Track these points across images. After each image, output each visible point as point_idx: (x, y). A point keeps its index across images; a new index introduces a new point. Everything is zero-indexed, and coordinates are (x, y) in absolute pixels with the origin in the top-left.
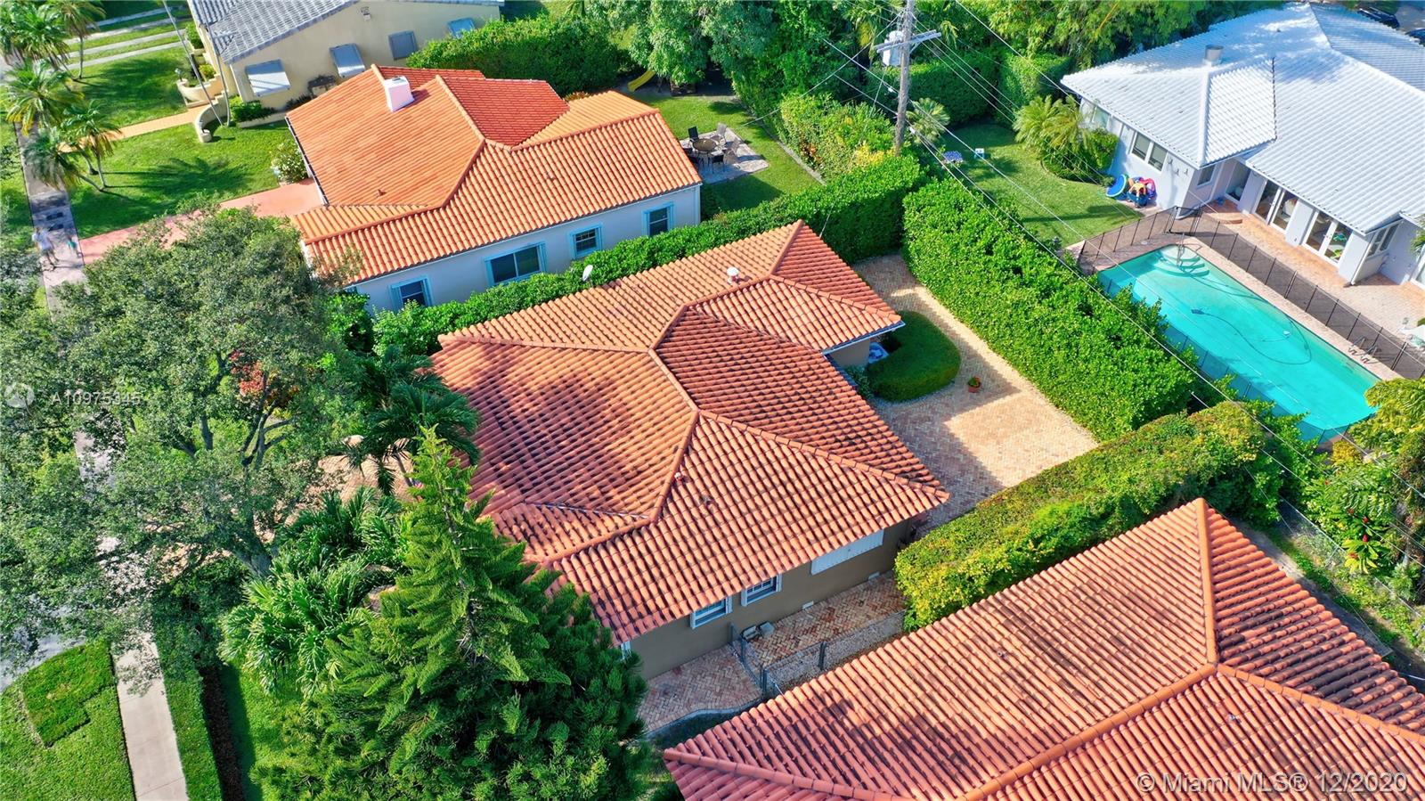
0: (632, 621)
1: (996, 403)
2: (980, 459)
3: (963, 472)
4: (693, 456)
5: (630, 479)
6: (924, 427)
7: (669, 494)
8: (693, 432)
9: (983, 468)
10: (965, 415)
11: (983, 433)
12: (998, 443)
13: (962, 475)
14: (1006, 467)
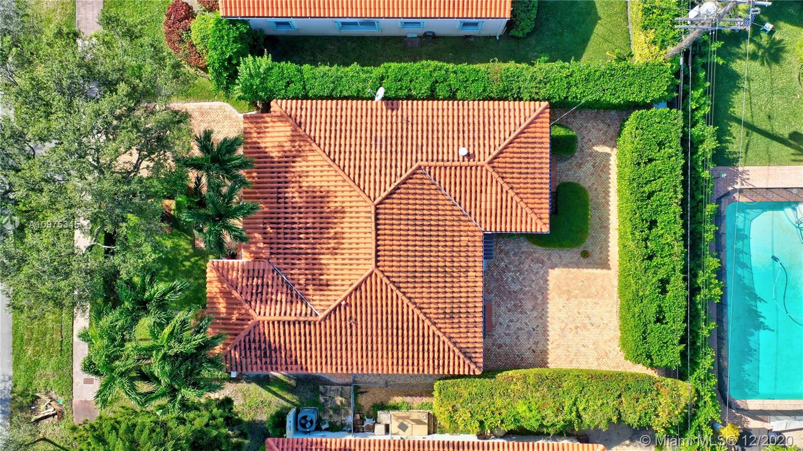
0: (286, 363)
1: (590, 270)
2: (549, 306)
3: (534, 308)
4: (358, 293)
5: (321, 286)
6: (535, 267)
7: (335, 310)
8: (365, 281)
9: (547, 312)
10: (566, 270)
11: (565, 288)
12: (568, 300)
13: (532, 310)
14: (559, 318)
